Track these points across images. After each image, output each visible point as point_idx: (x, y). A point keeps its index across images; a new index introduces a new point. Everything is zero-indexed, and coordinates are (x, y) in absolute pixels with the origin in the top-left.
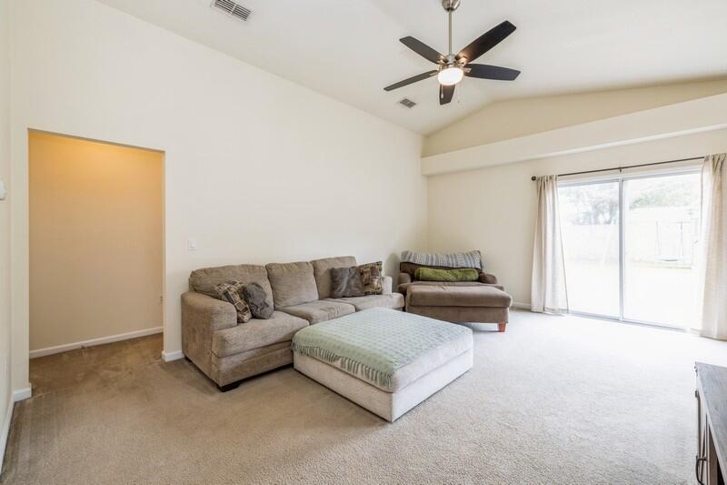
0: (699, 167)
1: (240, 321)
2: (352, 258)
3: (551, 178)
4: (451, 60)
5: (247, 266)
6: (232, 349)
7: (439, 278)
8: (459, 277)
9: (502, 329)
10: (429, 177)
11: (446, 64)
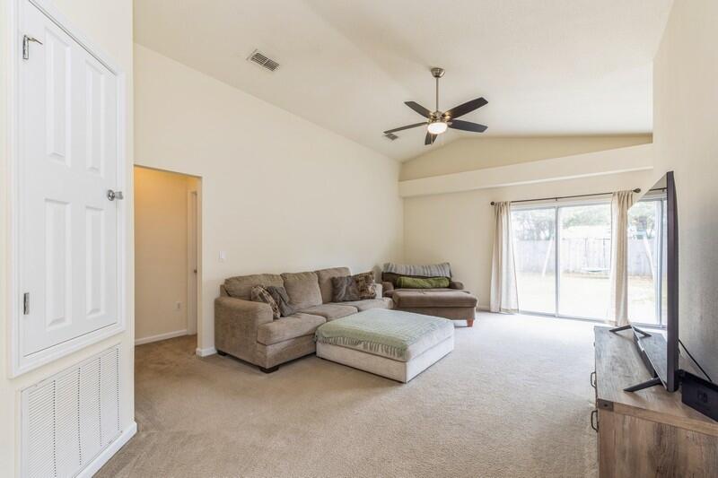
0: (609, 200)
1: (275, 318)
2: (346, 269)
3: (506, 203)
4: (438, 116)
5: (267, 275)
6: (277, 339)
7: (417, 285)
8: (434, 285)
9: (470, 324)
10: (405, 198)
11: (435, 119)
